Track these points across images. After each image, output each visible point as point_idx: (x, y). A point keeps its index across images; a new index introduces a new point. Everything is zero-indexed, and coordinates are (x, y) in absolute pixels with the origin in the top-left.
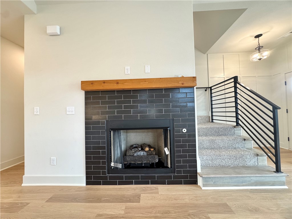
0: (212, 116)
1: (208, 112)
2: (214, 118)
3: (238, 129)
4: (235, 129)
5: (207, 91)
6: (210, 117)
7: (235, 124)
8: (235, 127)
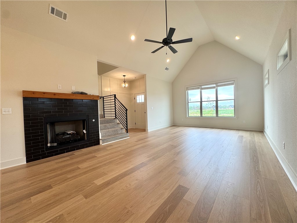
0: (104, 114)
1: (102, 112)
2: (105, 115)
3: (116, 119)
4: (115, 120)
5: (101, 99)
6: (103, 115)
7: (115, 117)
8: (115, 119)
